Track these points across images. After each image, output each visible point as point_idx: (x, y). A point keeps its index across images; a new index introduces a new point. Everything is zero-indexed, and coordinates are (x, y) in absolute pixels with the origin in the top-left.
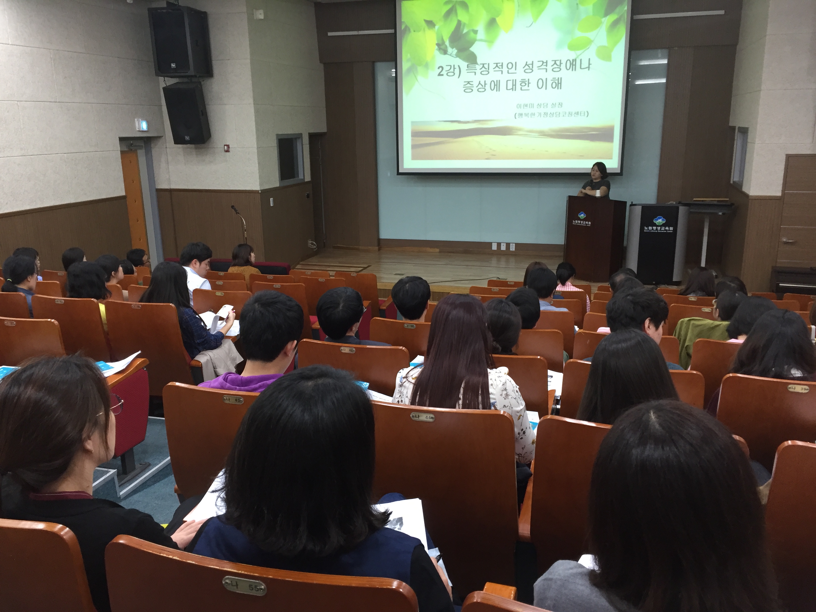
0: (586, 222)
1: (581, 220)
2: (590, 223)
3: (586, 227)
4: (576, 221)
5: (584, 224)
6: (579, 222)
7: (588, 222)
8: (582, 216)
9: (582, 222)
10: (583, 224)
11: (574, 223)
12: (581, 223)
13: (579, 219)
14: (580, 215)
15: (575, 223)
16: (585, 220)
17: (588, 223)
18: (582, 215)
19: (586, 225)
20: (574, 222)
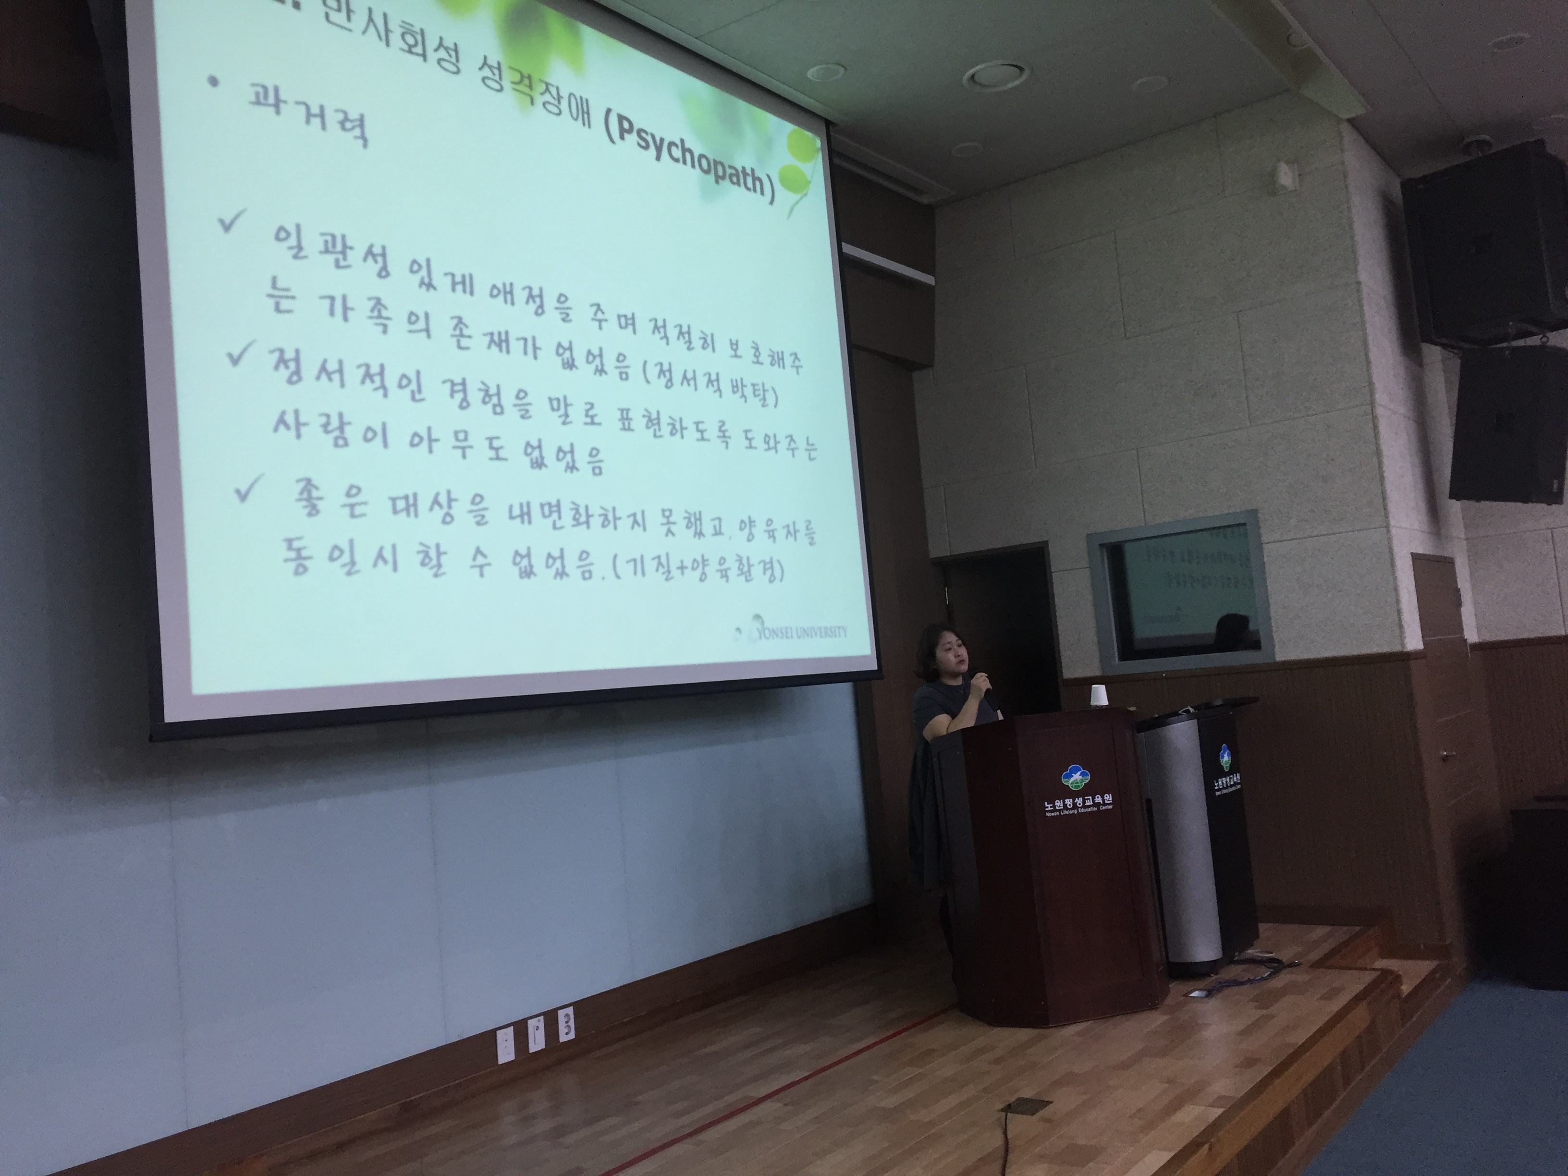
0: (1093, 799)
1: (1074, 795)
2: (1108, 798)
3: (1099, 815)
4: (1059, 804)
5: (1089, 806)
6: (1069, 802)
7: (1103, 797)
8: (1076, 779)
9: (1079, 801)
10: (1084, 807)
11: (1050, 811)
12: (1075, 804)
13: (1067, 793)
14: (1069, 776)
15: (1055, 810)
16: (1088, 790)
17: (1104, 800)
18: (1077, 777)
19: (1095, 809)
20: (1049, 807)
